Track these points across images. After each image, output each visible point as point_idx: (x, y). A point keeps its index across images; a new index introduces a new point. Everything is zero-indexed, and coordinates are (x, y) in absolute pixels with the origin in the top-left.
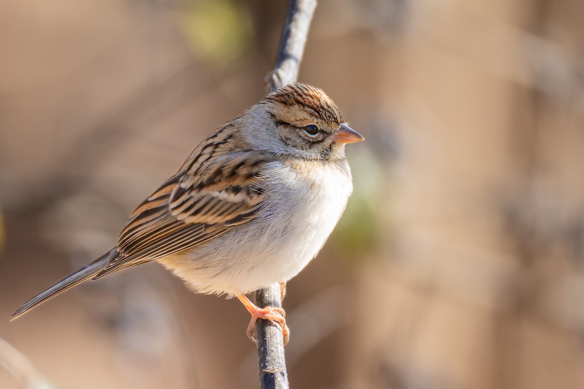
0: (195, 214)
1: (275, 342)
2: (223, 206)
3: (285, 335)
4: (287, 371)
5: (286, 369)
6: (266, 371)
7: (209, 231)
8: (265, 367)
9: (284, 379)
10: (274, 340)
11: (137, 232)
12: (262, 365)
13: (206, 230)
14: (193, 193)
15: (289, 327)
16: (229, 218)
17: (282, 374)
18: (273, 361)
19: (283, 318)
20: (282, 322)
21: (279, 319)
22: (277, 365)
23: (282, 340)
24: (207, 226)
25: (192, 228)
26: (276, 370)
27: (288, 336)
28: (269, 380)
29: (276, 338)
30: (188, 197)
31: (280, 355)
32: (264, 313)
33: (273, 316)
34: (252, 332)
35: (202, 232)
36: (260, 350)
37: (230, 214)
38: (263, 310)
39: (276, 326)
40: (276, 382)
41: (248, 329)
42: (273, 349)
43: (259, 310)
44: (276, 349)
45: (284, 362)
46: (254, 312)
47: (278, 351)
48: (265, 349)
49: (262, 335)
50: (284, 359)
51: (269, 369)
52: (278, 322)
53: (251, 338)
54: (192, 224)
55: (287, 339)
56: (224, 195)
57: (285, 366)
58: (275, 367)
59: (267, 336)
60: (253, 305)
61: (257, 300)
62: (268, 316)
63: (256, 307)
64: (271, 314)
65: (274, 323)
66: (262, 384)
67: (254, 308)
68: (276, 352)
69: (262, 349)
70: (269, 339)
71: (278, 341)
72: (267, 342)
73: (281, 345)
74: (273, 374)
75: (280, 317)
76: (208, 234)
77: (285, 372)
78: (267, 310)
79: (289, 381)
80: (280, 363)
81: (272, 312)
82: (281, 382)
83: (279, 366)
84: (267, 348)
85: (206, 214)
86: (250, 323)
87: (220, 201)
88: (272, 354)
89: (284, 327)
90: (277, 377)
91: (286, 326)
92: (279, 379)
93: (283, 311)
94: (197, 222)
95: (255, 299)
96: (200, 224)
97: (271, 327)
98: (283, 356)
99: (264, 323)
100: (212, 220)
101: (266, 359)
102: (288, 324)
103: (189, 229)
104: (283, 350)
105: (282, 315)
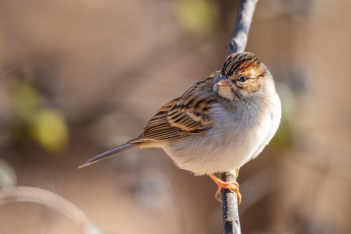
0: (177, 122)
1: (232, 203)
2: (190, 121)
3: (238, 198)
4: (240, 220)
5: (239, 219)
6: (227, 220)
7: (181, 134)
8: (226, 218)
9: (238, 225)
10: (232, 201)
11: (151, 123)
12: (225, 216)
13: (180, 133)
14: (179, 109)
15: (241, 193)
16: (191, 129)
17: (237, 222)
18: (231, 214)
19: (238, 188)
20: (237, 190)
21: (235, 188)
22: (234, 216)
23: (237, 202)
24: (181, 131)
25: (174, 129)
26: (233, 220)
27: (240, 199)
28: (229, 226)
29: (233, 201)
30: (176, 111)
31: (235, 210)
32: (226, 185)
33: (231, 187)
34: (218, 196)
35: (178, 133)
36: (223, 208)
37: (192, 127)
38: (225, 183)
39: (233, 193)
40: (233, 227)
41: (216, 194)
42: (231, 207)
43: (223, 183)
44: (233, 207)
45: (238, 214)
46: (220, 183)
47: (234, 208)
48: (227, 207)
49: (225, 198)
50: (238, 213)
51: (229, 219)
52: (234, 191)
53: (218, 200)
54: (174, 127)
55: (240, 201)
56: (192, 115)
57: (238, 217)
58: (232, 218)
59: (227, 199)
60: (219, 180)
61: (222, 177)
62: (228, 187)
63: (221, 181)
64: (230, 186)
65: (232, 191)
66: (224, 228)
67: (219, 182)
68: (233, 209)
69: (225, 207)
70: (229, 201)
71: (234, 202)
72: (228, 203)
73: (236, 204)
74: (231, 222)
75: (236, 187)
76: (180, 135)
77: (238, 221)
78: (228, 183)
79: (241, 226)
80: (235, 215)
81: (230, 184)
82: (236, 227)
83: (235, 217)
84: (228, 206)
85: (181, 123)
86: (217, 191)
87: (189, 118)
88: (231, 210)
89: (238, 193)
90: (233, 224)
91: (239, 193)
92: (235, 225)
93: (238, 184)
94: (177, 127)
95: (220, 177)
96: (177, 128)
97: (230, 194)
98: (237, 211)
99: (226, 191)
100: (184, 128)
101: (227, 213)
102: (240, 191)
103: (172, 130)
104: (237, 208)
105: (237, 187)
